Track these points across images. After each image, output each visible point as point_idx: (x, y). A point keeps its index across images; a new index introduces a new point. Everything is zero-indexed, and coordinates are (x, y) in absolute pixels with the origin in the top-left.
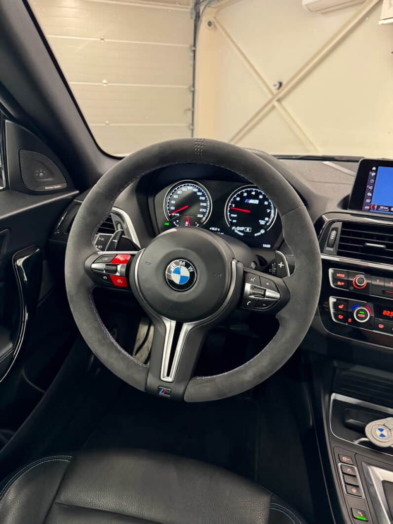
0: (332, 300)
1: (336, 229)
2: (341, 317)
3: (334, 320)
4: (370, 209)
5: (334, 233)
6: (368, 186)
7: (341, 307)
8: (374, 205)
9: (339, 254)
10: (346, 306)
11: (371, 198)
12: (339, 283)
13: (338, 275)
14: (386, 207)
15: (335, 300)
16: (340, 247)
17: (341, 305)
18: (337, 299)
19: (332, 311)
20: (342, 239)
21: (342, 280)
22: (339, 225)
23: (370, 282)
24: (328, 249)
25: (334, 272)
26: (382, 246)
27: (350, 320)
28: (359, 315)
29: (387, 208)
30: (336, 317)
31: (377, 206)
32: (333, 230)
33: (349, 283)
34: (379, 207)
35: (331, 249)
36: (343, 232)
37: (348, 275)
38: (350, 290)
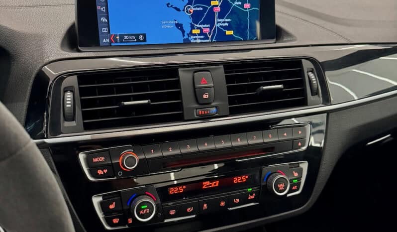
0: (96, 200)
1: (70, 89)
2: (116, 221)
3: (108, 228)
4: (111, 42)
5: (69, 96)
6: (98, 8)
7: (112, 207)
8: (115, 36)
9: (88, 127)
10: (120, 203)
11: (108, 25)
12: (100, 172)
13: (95, 160)
14: (132, 35)
15: (101, 199)
16: (85, 115)
17: (112, 204)
18: (104, 196)
19: (101, 215)
20: (84, 104)
21: (102, 167)
22: (73, 81)
23: (142, 157)
24: (67, 124)
25: (87, 156)
26: (146, 101)
27: (130, 221)
28: (142, 212)
29: (134, 37)
30: (110, 223)
31: (120, 35)
32: (65, 91)
33: (114, 169)
34: (122, 37)
35: (73, 124)
36: (82, 92)
37: (109, 155)
38: (117, 176)
